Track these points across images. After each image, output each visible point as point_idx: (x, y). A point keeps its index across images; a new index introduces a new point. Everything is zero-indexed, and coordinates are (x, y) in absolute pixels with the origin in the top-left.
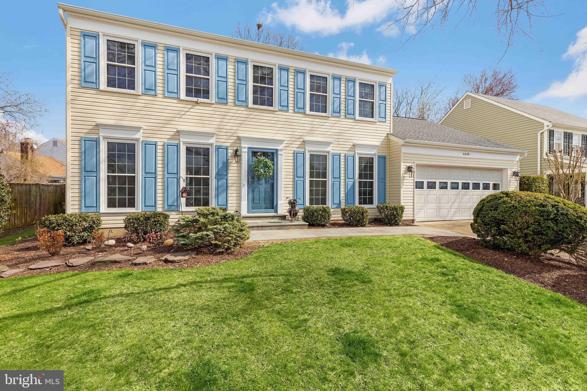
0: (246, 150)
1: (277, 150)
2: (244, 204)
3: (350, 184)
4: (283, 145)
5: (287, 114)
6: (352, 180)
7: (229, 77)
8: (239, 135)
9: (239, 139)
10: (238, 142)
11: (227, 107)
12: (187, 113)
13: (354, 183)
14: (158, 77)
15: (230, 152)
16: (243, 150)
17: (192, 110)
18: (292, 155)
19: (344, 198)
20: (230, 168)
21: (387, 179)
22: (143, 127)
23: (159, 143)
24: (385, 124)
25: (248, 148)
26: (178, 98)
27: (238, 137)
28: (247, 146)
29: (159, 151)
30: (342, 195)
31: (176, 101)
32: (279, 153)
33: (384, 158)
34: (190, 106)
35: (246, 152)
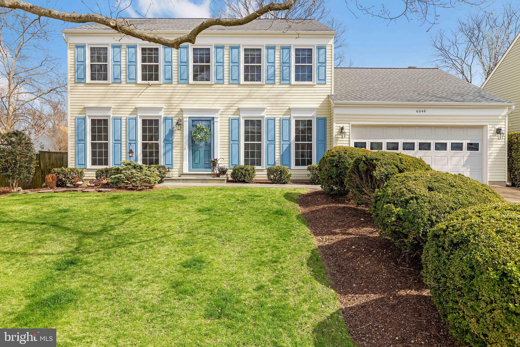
0: (187, 119)
1: (213, 118)
2: (186, 163)
3: (285, 147)
4: (219, 113)
5: (223, 86)
6: (288, 143)
7: (173, 61)
8: (182, 107)
9: (182, 110)
10: (181, 113)
11: (172, 85)
12: (143, 94)
13: (290, 145)
14: (122, 69)
15: (175, 121)
16: (185, 119)
17: (146, 91)
18: (227, 121)
19: (279, 160)
20: (175, 135)
21: (327, 140)
22: (112, 107)
23: (123, 118)
24: (325, 86)
25: (189, 117)
26: (136, 83)
27: (181, 109)
28: (188, 116)
29: (123, 124)
30: (277, 157)
31: (134, 85)
32: (215, 120)
33: (325, 119)
34: (144, 88)
35: (187, 121)
